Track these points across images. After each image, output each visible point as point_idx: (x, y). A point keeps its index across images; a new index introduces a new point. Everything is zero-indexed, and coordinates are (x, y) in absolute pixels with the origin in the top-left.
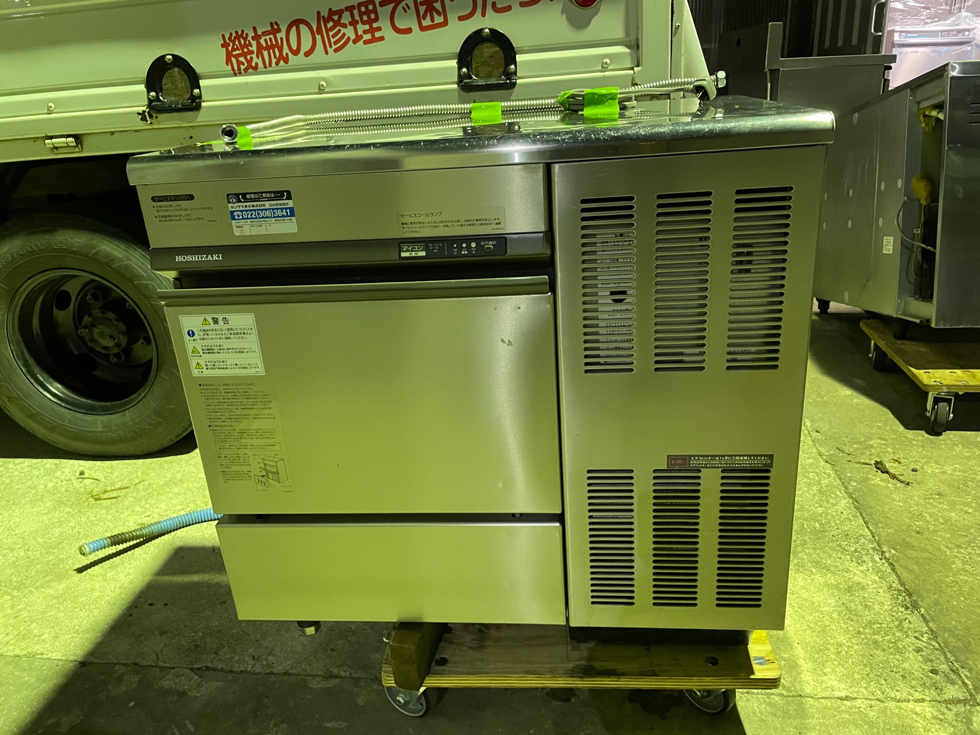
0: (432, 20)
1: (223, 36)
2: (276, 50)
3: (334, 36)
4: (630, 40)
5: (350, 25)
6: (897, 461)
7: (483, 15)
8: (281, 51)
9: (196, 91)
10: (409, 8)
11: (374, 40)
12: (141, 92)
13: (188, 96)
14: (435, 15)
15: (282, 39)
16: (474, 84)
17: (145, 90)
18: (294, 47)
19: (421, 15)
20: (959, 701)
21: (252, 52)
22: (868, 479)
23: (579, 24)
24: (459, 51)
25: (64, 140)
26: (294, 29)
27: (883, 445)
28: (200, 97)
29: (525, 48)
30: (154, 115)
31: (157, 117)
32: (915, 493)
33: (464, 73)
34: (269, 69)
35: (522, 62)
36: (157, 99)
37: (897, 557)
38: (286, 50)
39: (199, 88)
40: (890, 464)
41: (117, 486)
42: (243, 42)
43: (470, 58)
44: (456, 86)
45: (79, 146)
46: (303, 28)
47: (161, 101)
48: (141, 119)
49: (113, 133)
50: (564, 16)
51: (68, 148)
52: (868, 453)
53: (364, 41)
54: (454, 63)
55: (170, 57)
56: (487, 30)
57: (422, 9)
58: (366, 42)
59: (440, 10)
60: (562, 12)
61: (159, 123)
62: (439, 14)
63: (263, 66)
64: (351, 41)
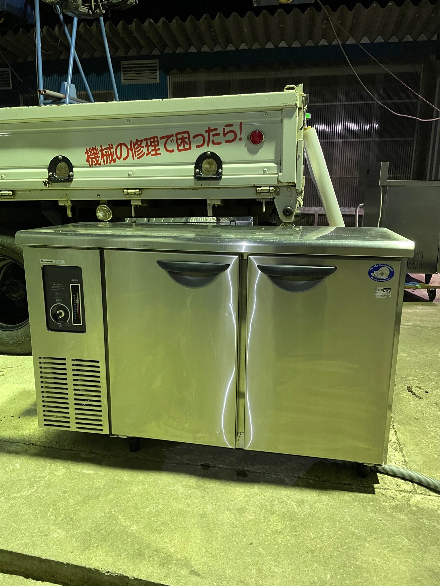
0: (184, 146)
1: (86, 149)
2: (110, 156)
3: (137, 152)
4: (277, 161)
5: (145, 147)
6: (419, 387)
7: (208, 145)
8: (112, 157)
9: (71, 173)
10: (173, 141)
11: (156, 154)
12: (45, 172)
13: (67, 175)
14: (185, 144)
15: (113, 151)
16: (202, 177)
17: (48, 171)
18: (119, 156)
19: (179, 144)
20: (407, 492)
21: (99, 157)
22: (400, 394)
23: (253, 152)
24: (195, 161)
25: (7, 192)
26: (119, 148)
27: (415, 380)
28: (73, 176)
29: (227, 162)
30: (50, 183)
31: (51, 184)
32: (423, 402)
33: (197, 171)
34: (106, 165)
35: (226, 168)
36: (53, 176)
37: (400, 428)
38: (115, 157)
39: (73, 172)
40: (415, 388)
41: (8, 367)
42: (95, 152)
43: (200, 165)
44: (193, 177)
45: (14, 196)
46: (123, 147)
47: (54, 177)
48: (44, 185)
49: (30, 190)
50: (246, 148)
51: (9, 196)
52: (405, 383)
53: (151, 155)
54: (193, 167)
55: (61, 157)
56: (209, 153)
57: (180, 141)
58: (152, 155)
59: (188, 142)
60: (245, 146)
61: (52, 187)
62: (187, 144)
63: (103, 163)
64: (145, 154)
